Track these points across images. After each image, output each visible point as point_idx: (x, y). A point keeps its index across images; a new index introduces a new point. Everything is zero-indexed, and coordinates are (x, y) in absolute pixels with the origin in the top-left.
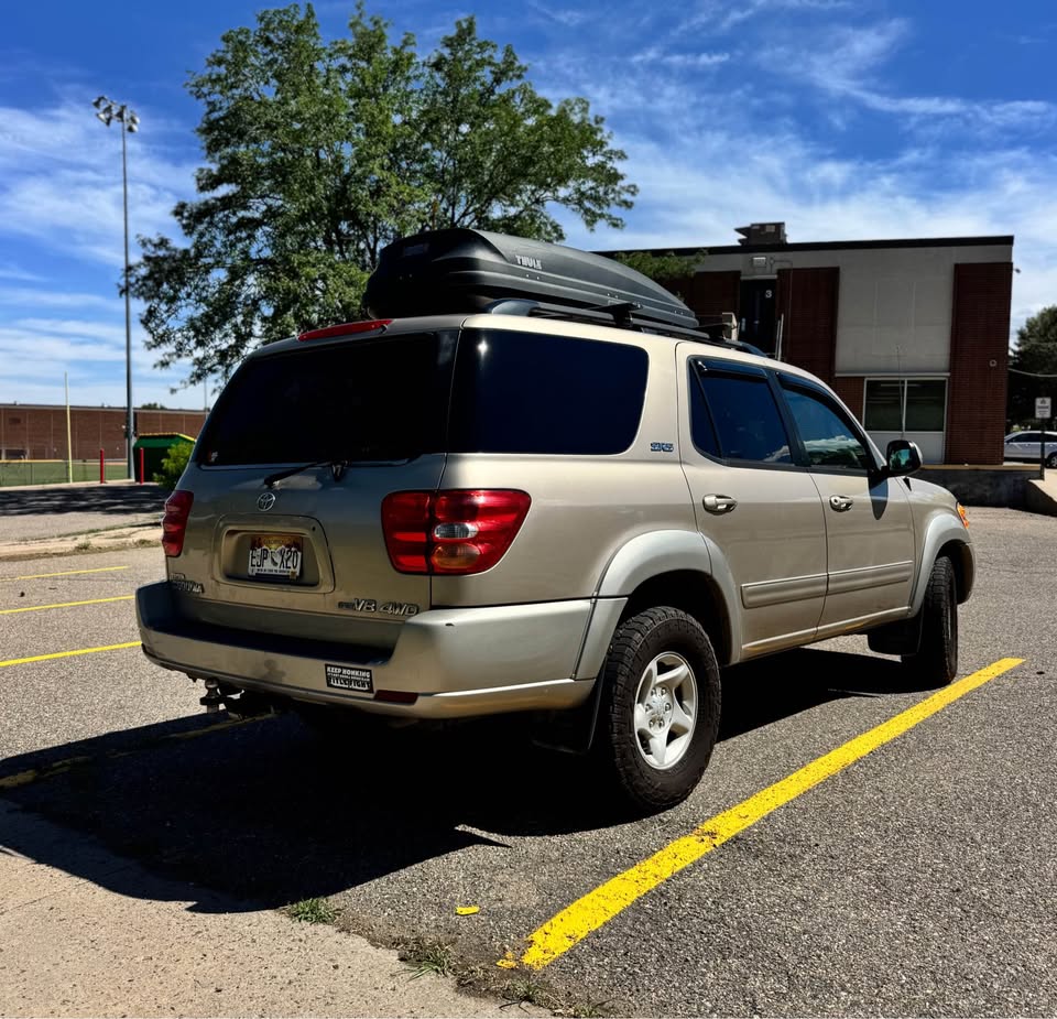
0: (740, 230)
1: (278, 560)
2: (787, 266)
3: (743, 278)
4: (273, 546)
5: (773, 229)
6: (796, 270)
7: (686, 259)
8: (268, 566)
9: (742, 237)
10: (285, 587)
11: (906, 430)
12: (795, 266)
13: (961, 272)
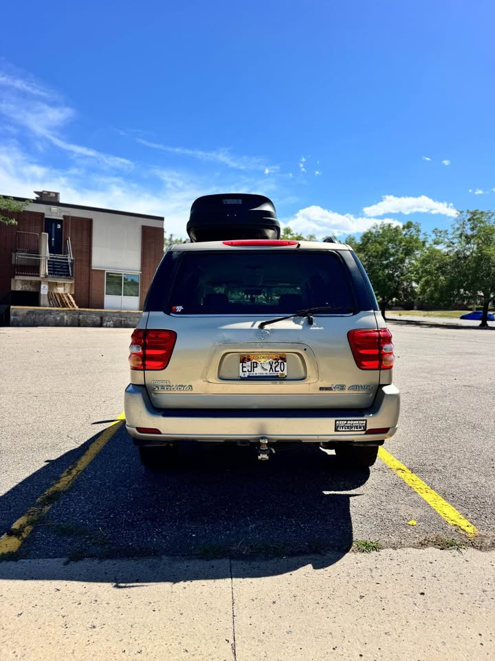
0: (36, 192)
1: (268, 367)
2: (68, 214)
3: (46, 217)
4: (262, 361)
5: (54, 195)
6: (72, 217)
7: (21, 203)
8: (258, 371)
9: (38, 196)
10: (278, 382)
11: (124, 295)
12: (72, 215)
13: (145, 229)
